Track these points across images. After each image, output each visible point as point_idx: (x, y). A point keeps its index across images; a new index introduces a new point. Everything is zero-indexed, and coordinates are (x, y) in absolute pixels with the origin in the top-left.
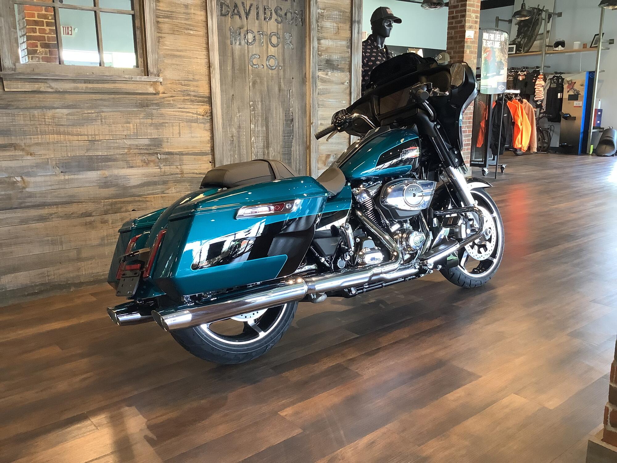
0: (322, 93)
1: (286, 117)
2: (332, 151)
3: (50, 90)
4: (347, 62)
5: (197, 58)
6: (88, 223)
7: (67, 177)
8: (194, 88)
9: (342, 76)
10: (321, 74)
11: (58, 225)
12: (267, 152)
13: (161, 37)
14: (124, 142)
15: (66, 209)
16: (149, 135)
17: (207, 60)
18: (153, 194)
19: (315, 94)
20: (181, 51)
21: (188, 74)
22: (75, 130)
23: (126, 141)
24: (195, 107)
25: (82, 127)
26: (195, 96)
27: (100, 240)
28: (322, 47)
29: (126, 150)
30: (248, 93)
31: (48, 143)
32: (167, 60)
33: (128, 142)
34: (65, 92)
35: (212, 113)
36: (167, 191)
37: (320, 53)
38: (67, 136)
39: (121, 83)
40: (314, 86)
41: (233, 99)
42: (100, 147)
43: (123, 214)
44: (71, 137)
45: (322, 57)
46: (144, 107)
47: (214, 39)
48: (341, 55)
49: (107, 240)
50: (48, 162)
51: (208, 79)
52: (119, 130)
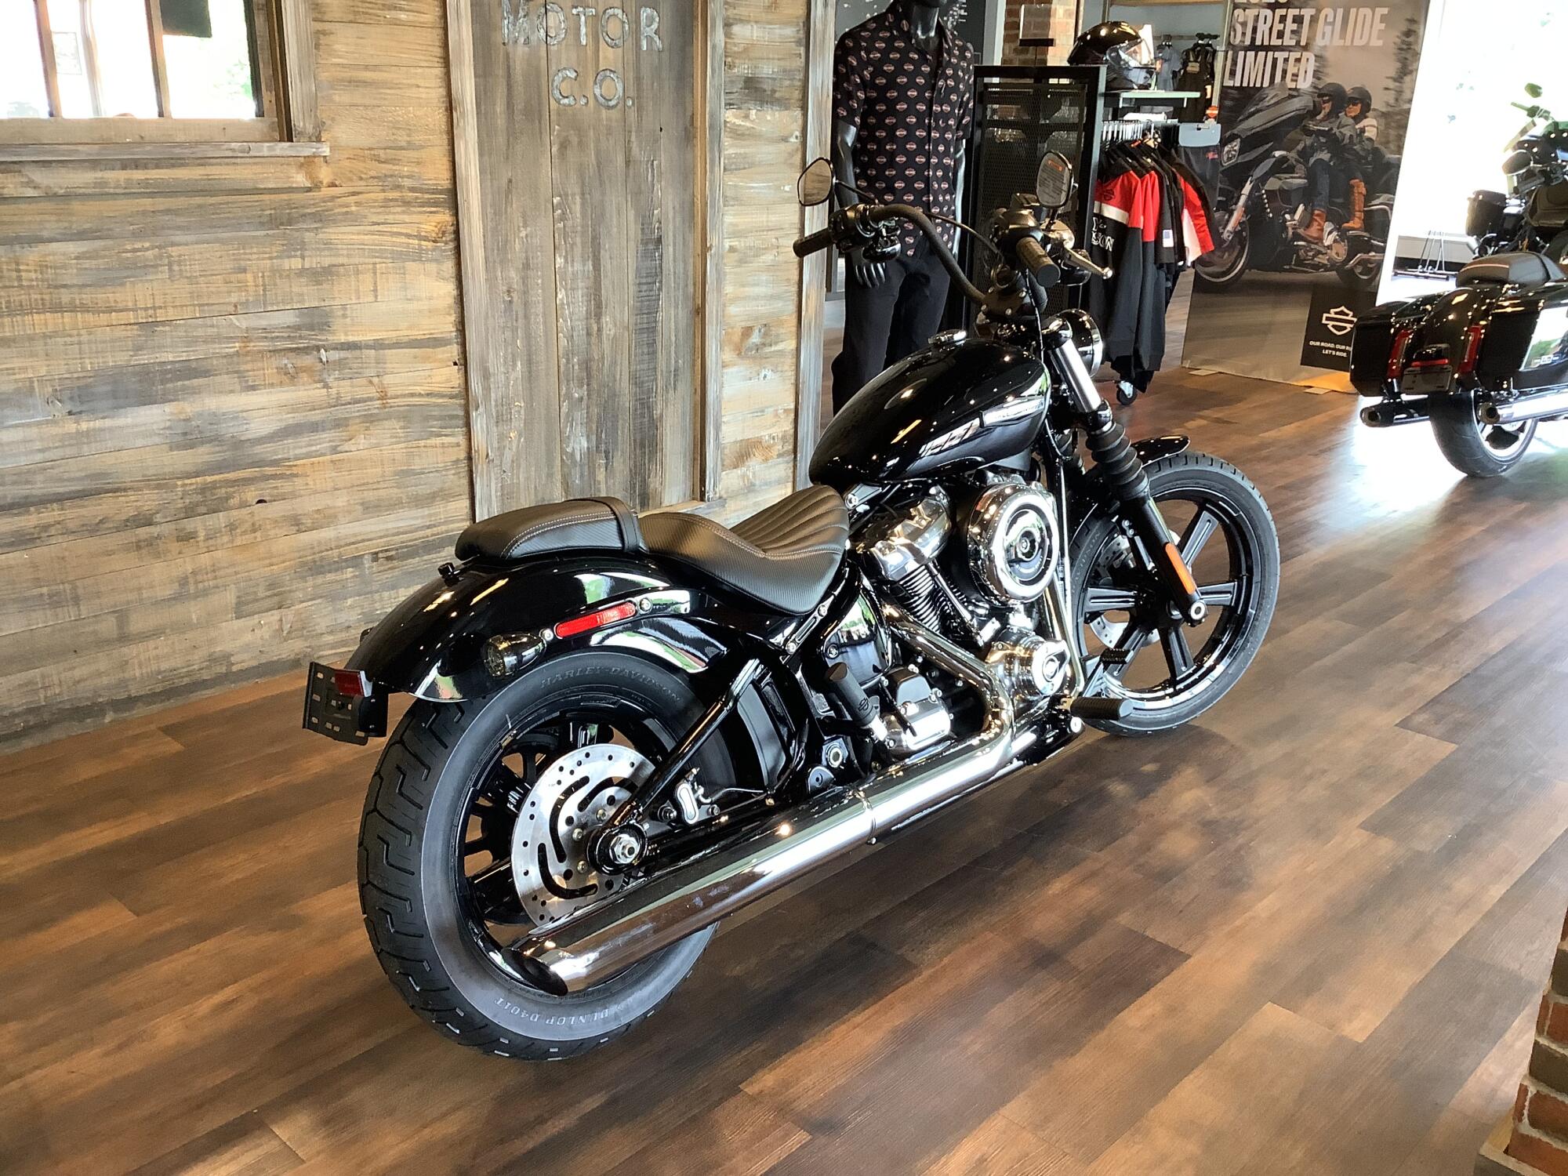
0: (733, 167)
1: (643, 233)
2: (756, 319)
3: (30, 192)
4: (799, 84)
5: (418, 86)
6: (142, 544)
7: (84, 426)
8: (410, 169)
9: (785, 120)
10: (730, 116)
11: (67, 554)
12: (596, 329)
13: (324, 33)
14: (231, 325)
15: (83, 512)
16: (295, 299)
17: (443, 91)
18: (308, 456)
19: (717, 169)
20: (375, 68)
21: (394, 131)
22: (102, 296)
23: (238, 319)
24: (415, 218)
25: (119, 289)
26: (412, 190)
27: (176, 586)
28: (735, 45)
29: (237, 345)
30: (547, 173)
31: (31, 338)
32: (340, 96)
33: (242, 322)
34: (68, 197)
35: (457, 232)
36: (346, 447)
37: (729, 59)
38: (79, 314)
39: (220, 164)
40: (716, 149)
41: (509, 191)
42: (169, 340)
43: (234, 513)
44: (89, 317)
45: (736, 70)
46: (282, 224)
47: (463, 33)
48: (782, 63)
49: (196, 583)
50: (32, 388)
51: (446, 142)
52: (219, 292)
